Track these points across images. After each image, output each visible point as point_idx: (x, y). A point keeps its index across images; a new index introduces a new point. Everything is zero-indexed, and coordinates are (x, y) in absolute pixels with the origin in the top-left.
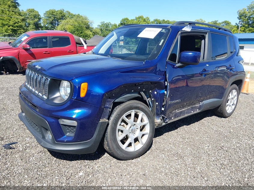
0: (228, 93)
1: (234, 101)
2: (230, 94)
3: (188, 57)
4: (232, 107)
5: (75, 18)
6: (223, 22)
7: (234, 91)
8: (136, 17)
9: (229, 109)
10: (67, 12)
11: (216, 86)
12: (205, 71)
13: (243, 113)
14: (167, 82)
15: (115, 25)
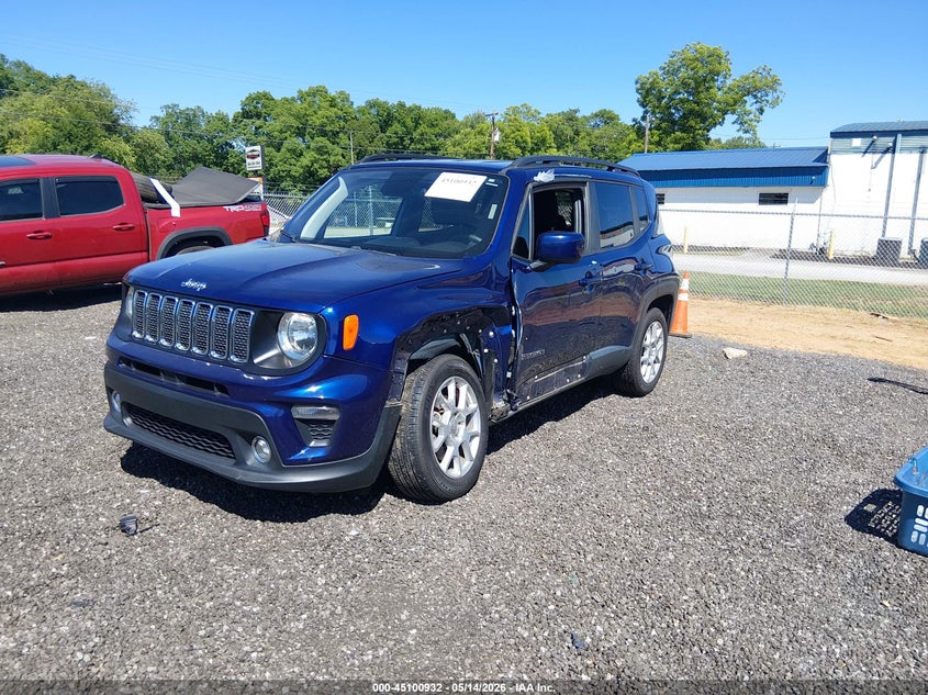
0: (643, 330)
1: (657, 351)
2: (648, 335)
3: (555, 246)
4: (653, 368)
5: (56, 91)
6: (596, 115)
7: (656, 324)
8: (300, 92)
9: (647, 373)
10: (18, 64)
11: (611, 319)
12: (591, 276)
13: (680, 382)
14: (516, 306)
15: (222, 118)
